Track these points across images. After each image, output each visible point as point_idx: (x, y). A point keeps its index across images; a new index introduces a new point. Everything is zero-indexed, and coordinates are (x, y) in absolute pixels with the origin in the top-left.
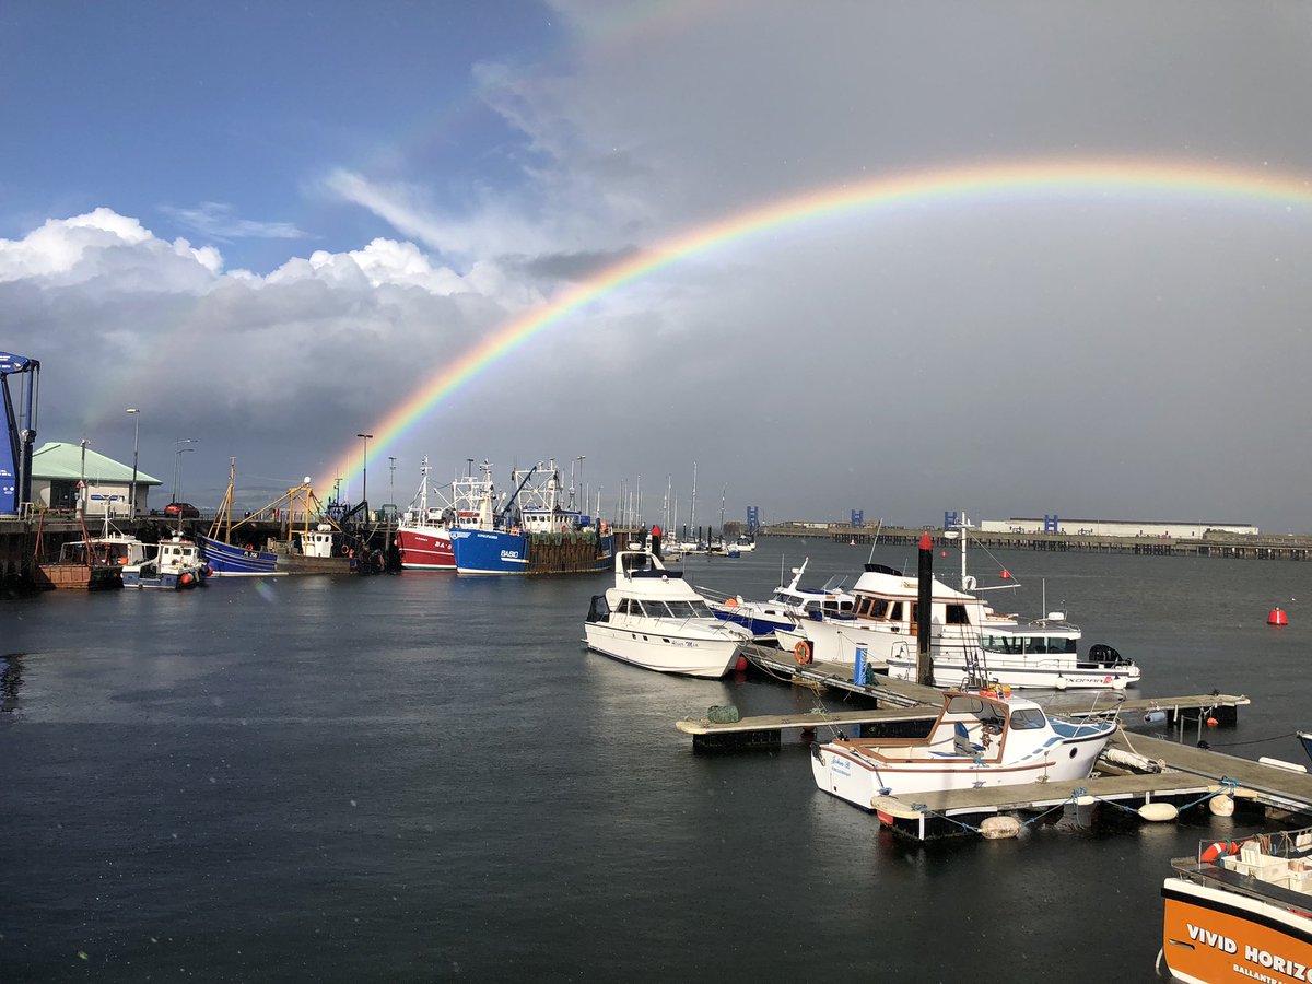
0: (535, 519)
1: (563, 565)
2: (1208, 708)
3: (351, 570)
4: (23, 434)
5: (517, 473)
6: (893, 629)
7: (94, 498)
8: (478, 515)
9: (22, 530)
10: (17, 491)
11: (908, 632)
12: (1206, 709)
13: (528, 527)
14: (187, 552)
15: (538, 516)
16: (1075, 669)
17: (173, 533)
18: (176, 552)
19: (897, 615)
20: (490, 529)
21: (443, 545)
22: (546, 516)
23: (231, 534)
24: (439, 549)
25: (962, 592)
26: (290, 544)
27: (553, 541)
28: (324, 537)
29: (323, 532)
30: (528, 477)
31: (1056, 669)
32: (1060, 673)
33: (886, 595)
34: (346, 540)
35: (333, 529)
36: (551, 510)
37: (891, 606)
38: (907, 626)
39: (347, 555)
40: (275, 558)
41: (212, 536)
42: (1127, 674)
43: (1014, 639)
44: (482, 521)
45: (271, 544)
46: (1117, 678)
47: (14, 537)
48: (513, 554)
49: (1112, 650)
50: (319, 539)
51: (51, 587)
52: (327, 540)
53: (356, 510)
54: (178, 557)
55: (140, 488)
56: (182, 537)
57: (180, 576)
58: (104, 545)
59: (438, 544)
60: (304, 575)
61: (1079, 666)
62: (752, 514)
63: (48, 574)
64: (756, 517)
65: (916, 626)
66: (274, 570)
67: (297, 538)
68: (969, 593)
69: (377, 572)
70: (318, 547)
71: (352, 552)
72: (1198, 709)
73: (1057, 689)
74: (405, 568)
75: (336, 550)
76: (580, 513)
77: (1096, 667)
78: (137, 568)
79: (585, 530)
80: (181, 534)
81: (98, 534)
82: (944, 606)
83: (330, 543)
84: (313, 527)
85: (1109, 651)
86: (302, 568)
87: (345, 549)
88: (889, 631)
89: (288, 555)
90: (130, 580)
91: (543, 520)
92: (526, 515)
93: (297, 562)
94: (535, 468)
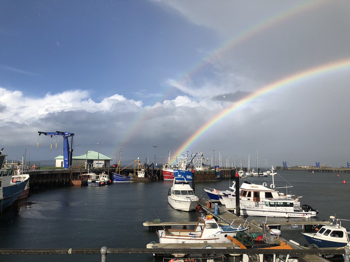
0: (198, 167)
1: (205, 179)
2: (316, 225)
3: (149, 180)
4: (70, 150)
5: (193, 155)
6: (248, 199)
7: (96, 164)
8: (181, 166)
9: (69, 172)
10: (69, 163)
11: (253, 200)
12: (315, 225)
13: (196, 169)
14: (106, 177)
15: (198, 166)
16: (293, 212)
17: (103, 172)
18: (103, 177)
19: (249, 195)
20: (184, 170)
21: (173, 174)
22: (200, 166)
23: (120, 172)
24: (173, 175)
25: (271, 188)
26: (135, 174)
27: (201, 173)
28: (142, 172)
29: (142, 171)
30: (195, 156)
31: (285, 211)
32: (287, 213)
33: (246, 189)
34: (148, 173)
35: (145, 170)
36: (201, 164)
37: (248, 193)
38: (253, 198)
39: (149, 177)
40: (130, 178)
41: (115, 173)
42: (311, 214)
43: (277, 202)
44: (182, 168)
45: (130, 174)
46: (307, 215)
47: (67, 174)
48: (190, 176)
49: (309, 206)
50: (141, 173)
51: (73, 185)
52: (143, 173)
53: (151, 165)
54: (103, 178)
55: (107, 161)
56: (105, 173)
57: (100, 183)
58: (87, 175)
59: (172, 174)
60: (137, 182)
61: (295, 211)
62: (285, 164)
63: (73, 182)
64: (286, 165)
65: (255, 198)
66: (130, 181)
67: (137, 173)
68: (272, 188)
69: (156, 181)
70: (141, 175)
71: (149, 176)
72: (312, 225)
73: (285, 217)
74: (164, 180)
75: (146, 176)
76: (210, 165)
77: (302, 211)
78: (91, 181)
79: (212, 170)
80: (104, 172)
81: (87, 173)
82: (265, 192)
83: (144, 174)
84: (140, 170)
85: (307, 207)
86: (136, 180)
87: (148, 175)
88: (247, 200)
89: (134, 177)
90: (89, 184)
91: (199, 167)
92: (195, 166)
93: (135, 179)
94: (197, 153)
